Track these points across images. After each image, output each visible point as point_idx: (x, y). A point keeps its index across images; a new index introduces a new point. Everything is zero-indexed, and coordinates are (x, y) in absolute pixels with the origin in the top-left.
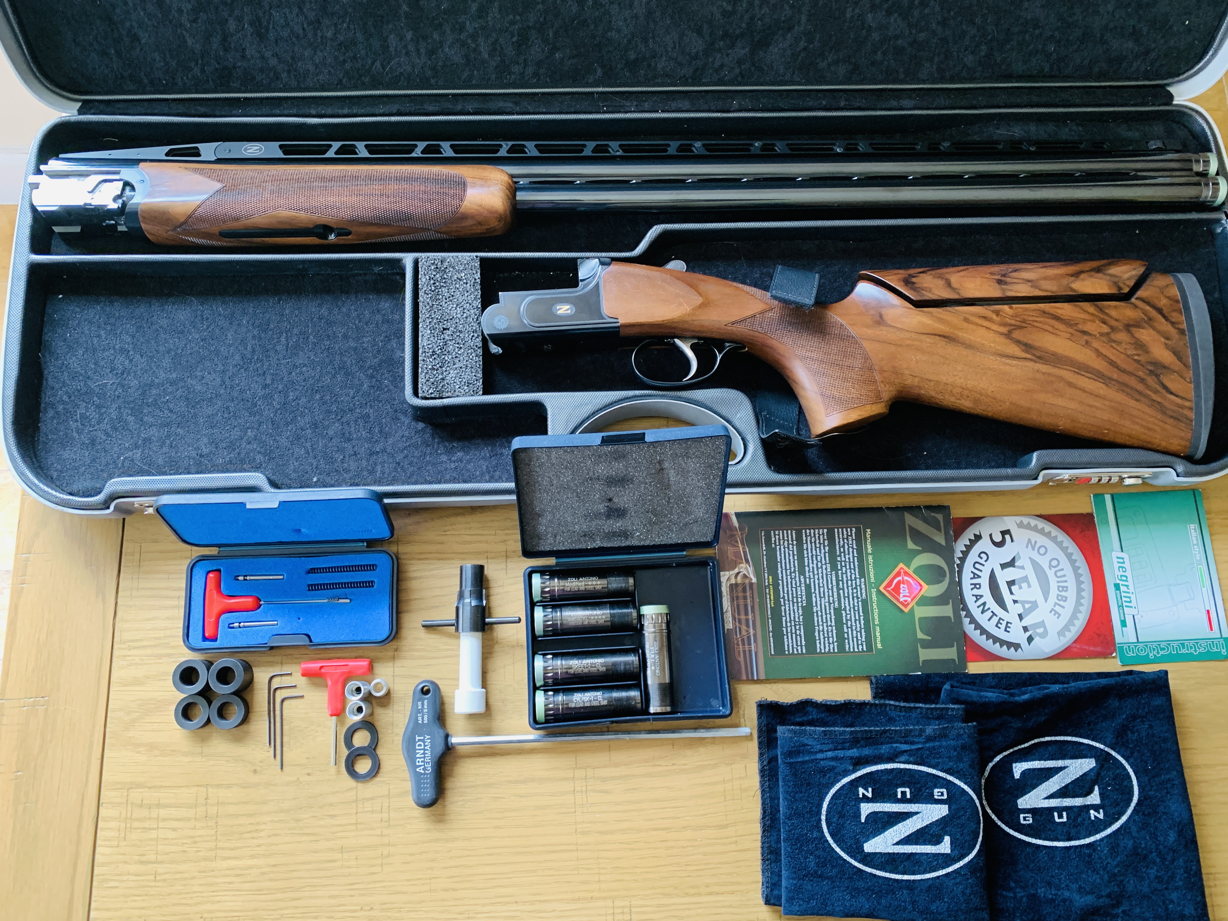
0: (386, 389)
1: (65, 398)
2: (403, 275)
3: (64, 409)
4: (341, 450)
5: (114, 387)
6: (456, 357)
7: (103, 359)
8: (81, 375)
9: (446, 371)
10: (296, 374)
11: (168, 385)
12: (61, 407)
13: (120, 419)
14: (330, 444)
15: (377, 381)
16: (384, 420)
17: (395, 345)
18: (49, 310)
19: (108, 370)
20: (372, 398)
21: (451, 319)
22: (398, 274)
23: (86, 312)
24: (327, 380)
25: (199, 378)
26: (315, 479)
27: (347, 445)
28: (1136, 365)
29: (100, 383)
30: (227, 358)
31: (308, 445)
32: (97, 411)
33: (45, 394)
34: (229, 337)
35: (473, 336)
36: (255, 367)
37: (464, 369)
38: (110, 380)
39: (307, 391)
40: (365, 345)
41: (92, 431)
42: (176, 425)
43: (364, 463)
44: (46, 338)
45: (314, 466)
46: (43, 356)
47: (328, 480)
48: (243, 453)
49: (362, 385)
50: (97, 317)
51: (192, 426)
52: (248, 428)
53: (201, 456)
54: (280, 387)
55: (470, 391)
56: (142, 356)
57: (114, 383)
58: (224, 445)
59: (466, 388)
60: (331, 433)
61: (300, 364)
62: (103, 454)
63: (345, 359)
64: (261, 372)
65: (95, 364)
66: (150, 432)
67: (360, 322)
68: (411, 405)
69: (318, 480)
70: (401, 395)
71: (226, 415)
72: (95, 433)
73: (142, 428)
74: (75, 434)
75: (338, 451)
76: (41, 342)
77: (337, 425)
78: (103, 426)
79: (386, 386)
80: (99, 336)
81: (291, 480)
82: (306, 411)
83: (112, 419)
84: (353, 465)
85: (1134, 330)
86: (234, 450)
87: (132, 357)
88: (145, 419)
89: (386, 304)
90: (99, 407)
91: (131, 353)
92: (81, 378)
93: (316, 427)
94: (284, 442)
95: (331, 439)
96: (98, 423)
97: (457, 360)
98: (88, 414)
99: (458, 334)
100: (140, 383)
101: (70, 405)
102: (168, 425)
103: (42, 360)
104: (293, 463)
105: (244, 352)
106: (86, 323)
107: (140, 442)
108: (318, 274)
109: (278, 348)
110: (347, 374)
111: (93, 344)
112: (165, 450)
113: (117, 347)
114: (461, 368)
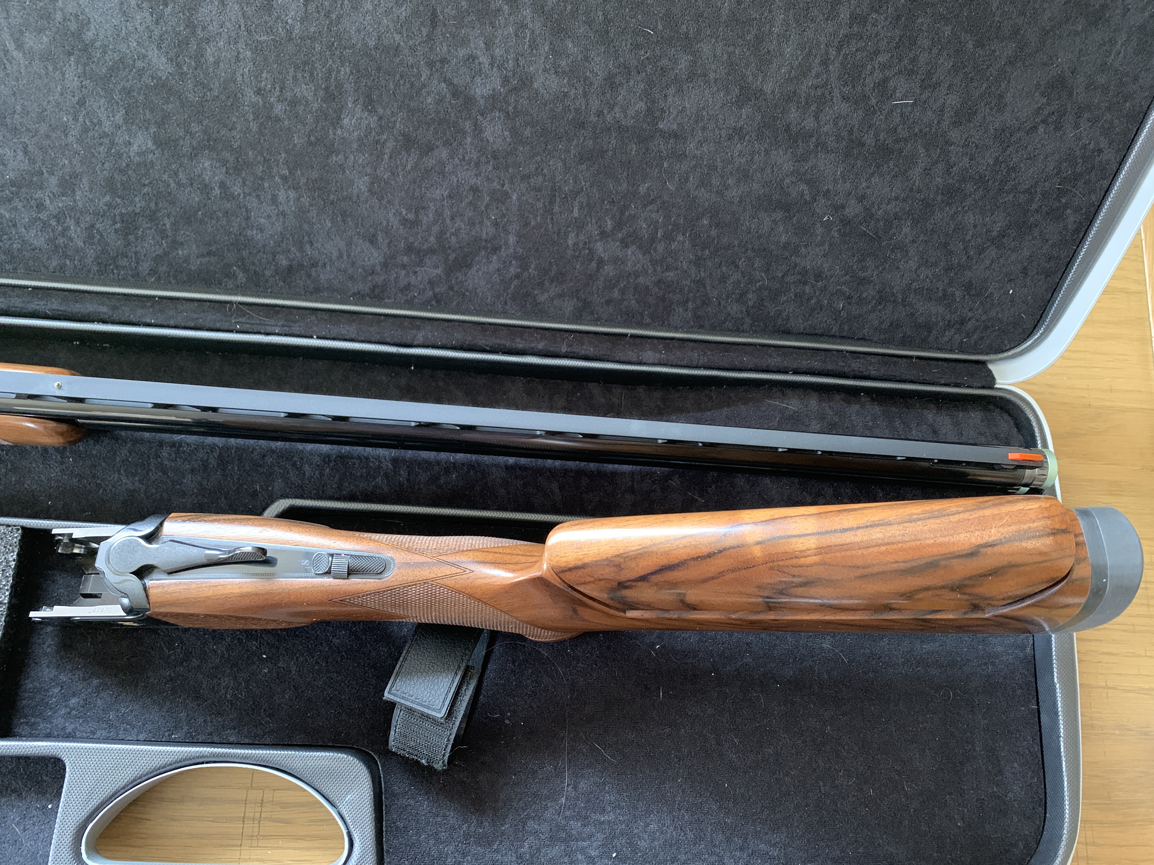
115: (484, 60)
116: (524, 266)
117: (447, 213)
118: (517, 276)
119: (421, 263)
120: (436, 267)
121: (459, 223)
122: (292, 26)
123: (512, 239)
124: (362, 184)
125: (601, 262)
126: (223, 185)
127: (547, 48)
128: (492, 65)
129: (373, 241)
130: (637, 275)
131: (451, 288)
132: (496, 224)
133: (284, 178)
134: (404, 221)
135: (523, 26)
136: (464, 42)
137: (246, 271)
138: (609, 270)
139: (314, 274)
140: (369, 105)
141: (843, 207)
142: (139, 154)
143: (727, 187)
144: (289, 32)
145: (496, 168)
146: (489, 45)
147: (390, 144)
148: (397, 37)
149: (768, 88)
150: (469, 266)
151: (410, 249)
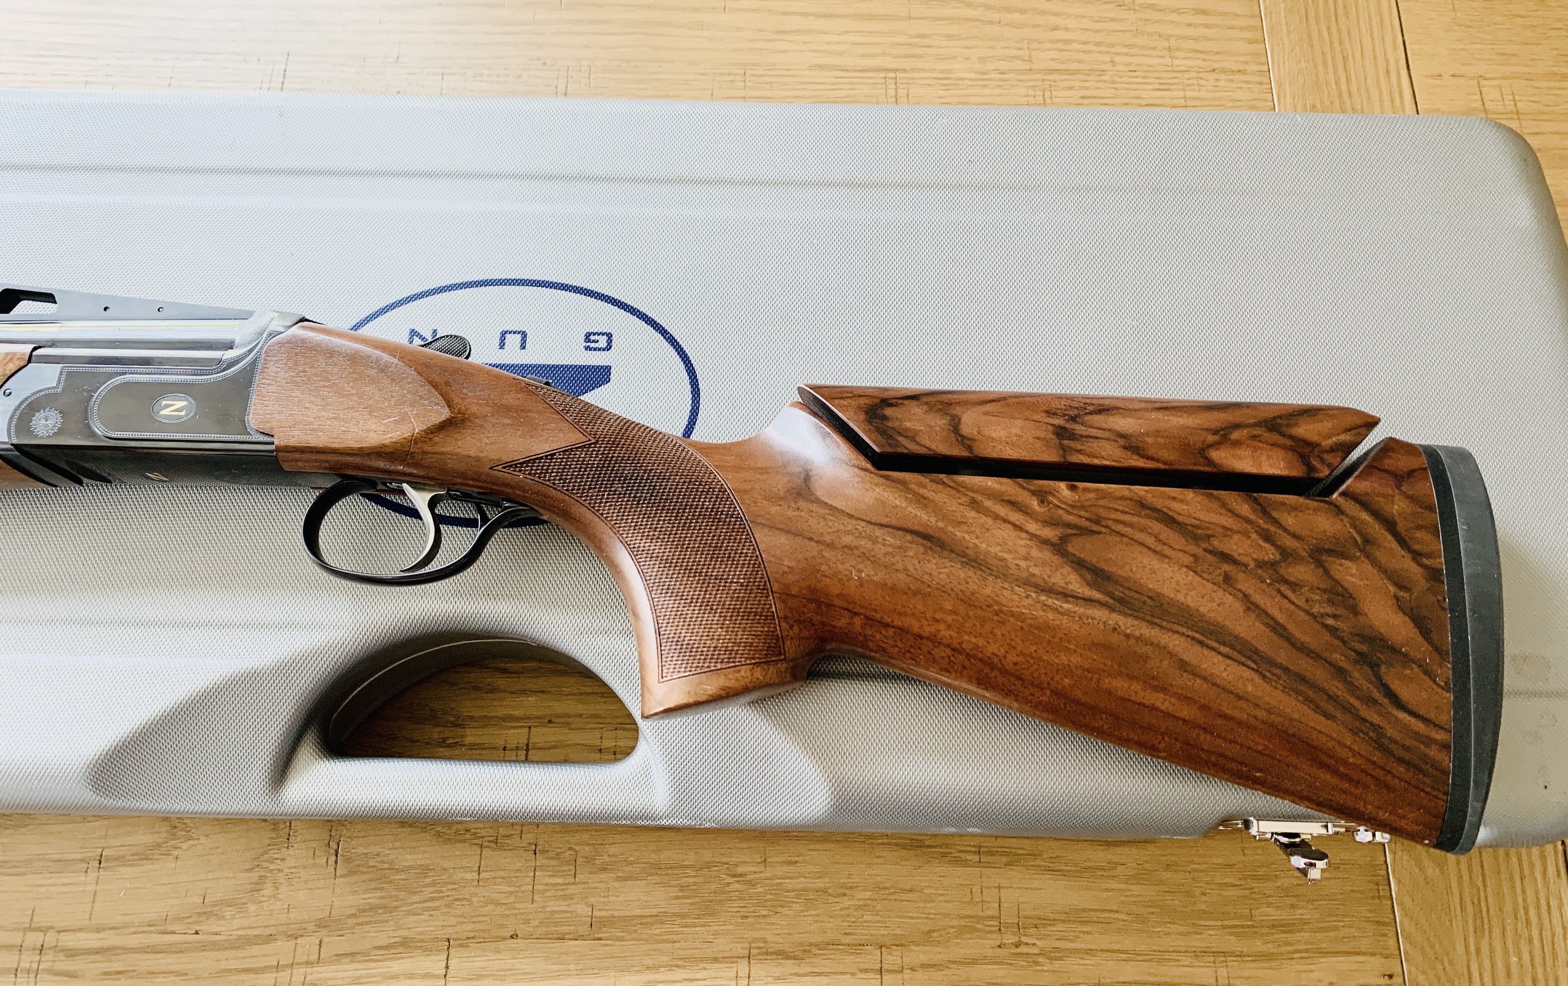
28: (1327, 637)
85: (1328, 559)
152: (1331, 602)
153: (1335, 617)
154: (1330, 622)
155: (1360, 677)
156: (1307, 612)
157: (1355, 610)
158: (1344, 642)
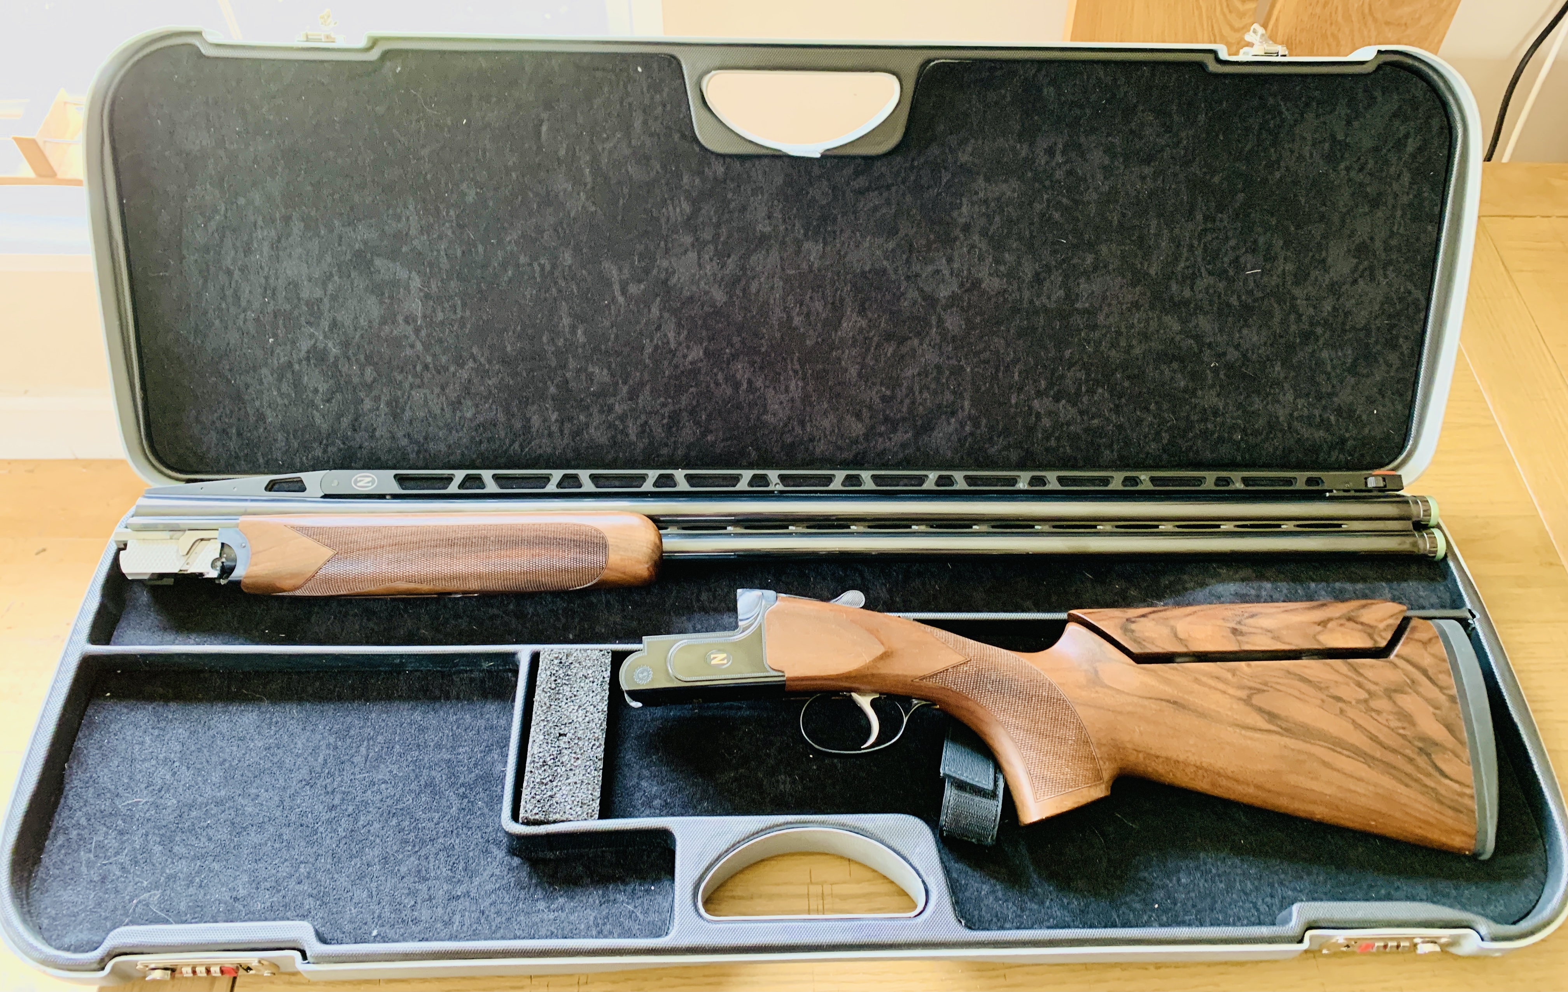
0: (479, 813)
1: (83, 821)
2: (516, 672)
3: (79, 834)
4: (413, 893)
5: (146, 807)
6: (571, 770)
7: (140, 771)
8: (110, 791)
9: (556, 786)
10: (372, 792)
11: (213, 806)
12: (75, 833)
13: (144, 850)
14: (401, 885)
15: (469, 802)
16: (471, 854)
17: (496, 757)
18: (90, 711)
19: (143, 786)
20: (460, 824)
21: (570, 723)
22: (510, 670)
23: (133, 713)
24: (409, 800)
25: (252, 796)
26: (375, 933)
27: (423, 887)
28: (1401, 741)
29: (130, 802)
30: (291, 771)
31: (374, 885)
32: (118, 838)
33: (60, 815)
34: (300, 745)
35: (594, 745)
36: (324, 783)
37: (578, 785)
38: (143, 799)
39: (382, 815)
40: (460, 757)
41: (105, 865)
42: (212, 858)
43: (440, 911)
44: (78, 744)
45: (376, 915)
46: (70, 767)
47: (391, 933)
48: (290, 895)
49: (450, 807)
50: (146, 720)
51: (232, 858)
52: (301, 862)
53: (236, 899)
54: (350, 809)
55: (583, 813)
56: (188, 768)
57: (146, 802)
58: (268, 885)
59: (578, 809)
60: (404, 869)
61: (379, 780)
62: (113, 896)
63: (433, 773)
64: (329, 789)
65: (130, 778)
66: (177, 866)
67: (458, 728)
68: (507, 833)
69: (379, 934)
70: (496, 819)
71: (277, 845)
72: (108, 866)
73: (169, 860)
74: (84, 869)
75: (408, 894)
76: (71, 750)
77: (412, 859)
78: (121, 858)
79: (480, 809)
80: (142, 743)
81: (344, 933)
82: (378, 840)
83: (134, 849)
84: (425, 914)
85: (1394, 695)
86: (279, 891)
87: (176, 770)
88: (176, 849)
89: (492, 708)
90: (121, 833)
91: (177, 764)
92: (108, 795)
93: (386, 863)
94: (343, 881)
95: (403, 878)
96: (117, 853)
97: (571, 774)
98: (106, 842)
99: (576, 741)
100: (179, 802)
101: (86, 830)
102: (203, 856)
103: (67, 773)
104: (350, 910)
105: (315, 764)
106: (131, 726)
107: (163, 879)
108: (417, 671)
109: (355, 760)
110: (434, 793)
111: (132, 753)
112: (192, 890)
113: (161, 756)
114: (576, 783)
115: (946, 272)
116: (976, 425)
117: (917, 388)
118: (972, 434)
119: (895, 430)
120: (906, 432)
121: (926, 395)
122: (813, 263)
123: (967, 404)
124: (853, 371)
125: (1038, 416)
126: (750, 382)
127: (991, 260)
128: (952, 274)
129: (858, 416)
130: (1068, 424)
131: (918, 449)
132: (954, 393)
133: (796, 372)
134: (884, 399)
135: (973, 246)
136: (932, 261)
137: (758, 449)
138: (1046, 422)
139: (811, 448)
140: (862, 311)
141: (1224, 354)
142: (691, 363)
143: (1131, 347)
144: (811, 267)
145: (955, 349)
146: (950, 260)
147: (876, 339)
148: (885, 263)
149: (1152, 272)
150: (933, 429)
151: (887, 419)
152: (1399, 720)
153: (1404, 728)
154: (1401, 731)
155: (1421, 761)
156: (1389, 728)
157: (1413, 724)
158: (1410, 742)
